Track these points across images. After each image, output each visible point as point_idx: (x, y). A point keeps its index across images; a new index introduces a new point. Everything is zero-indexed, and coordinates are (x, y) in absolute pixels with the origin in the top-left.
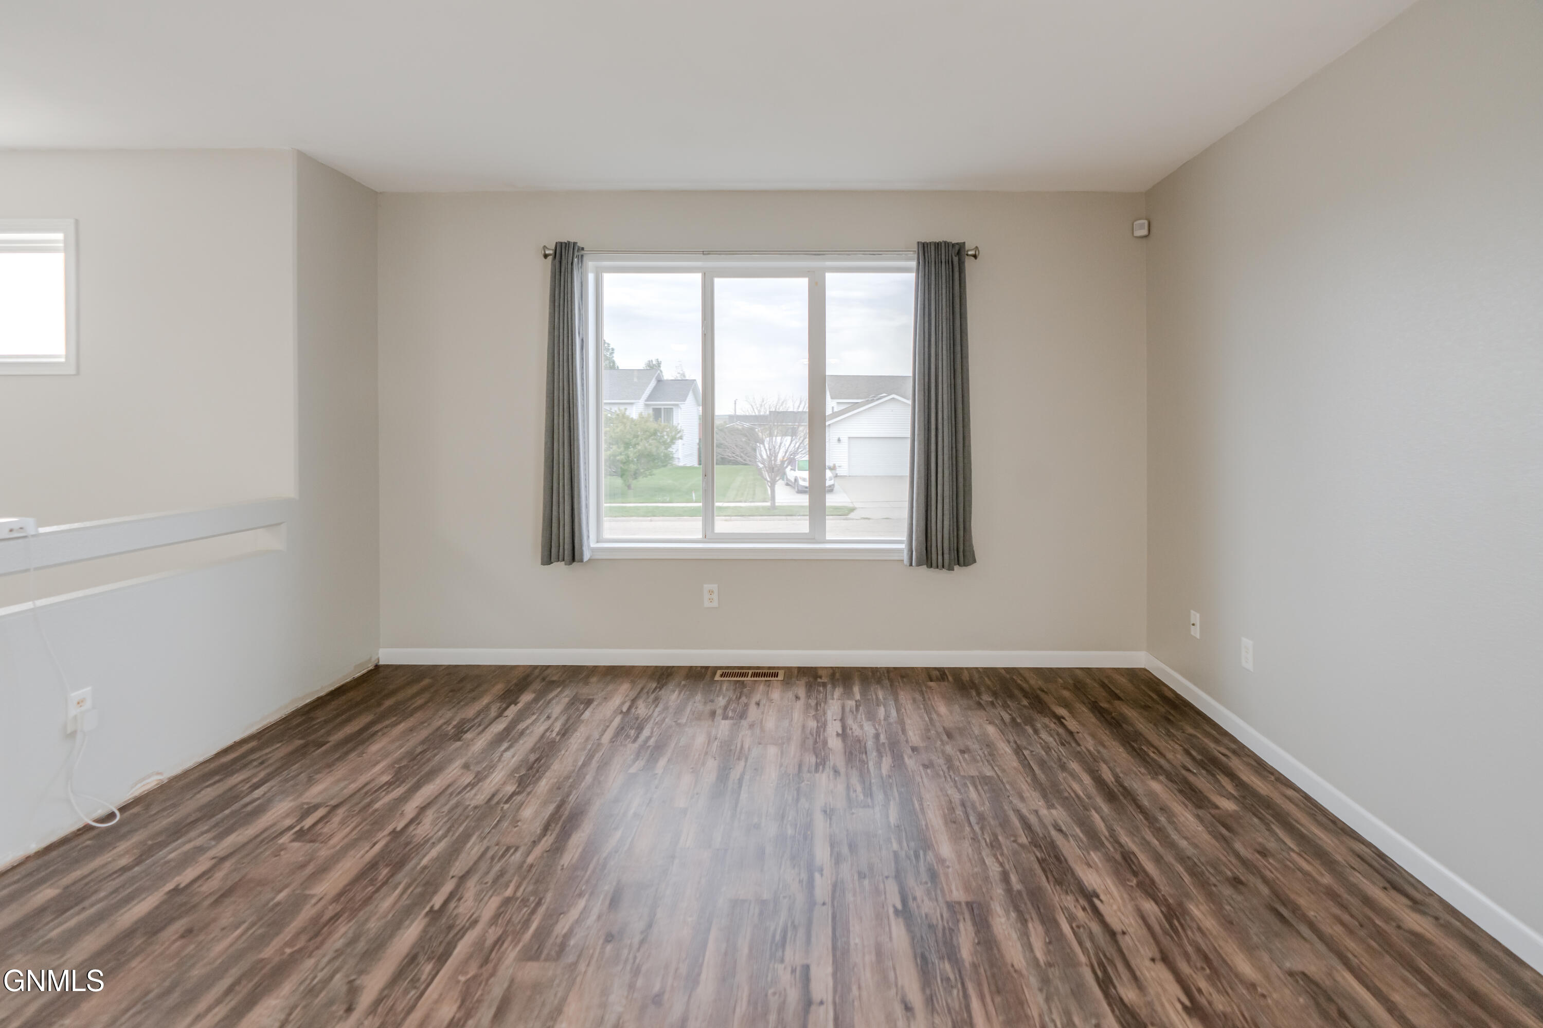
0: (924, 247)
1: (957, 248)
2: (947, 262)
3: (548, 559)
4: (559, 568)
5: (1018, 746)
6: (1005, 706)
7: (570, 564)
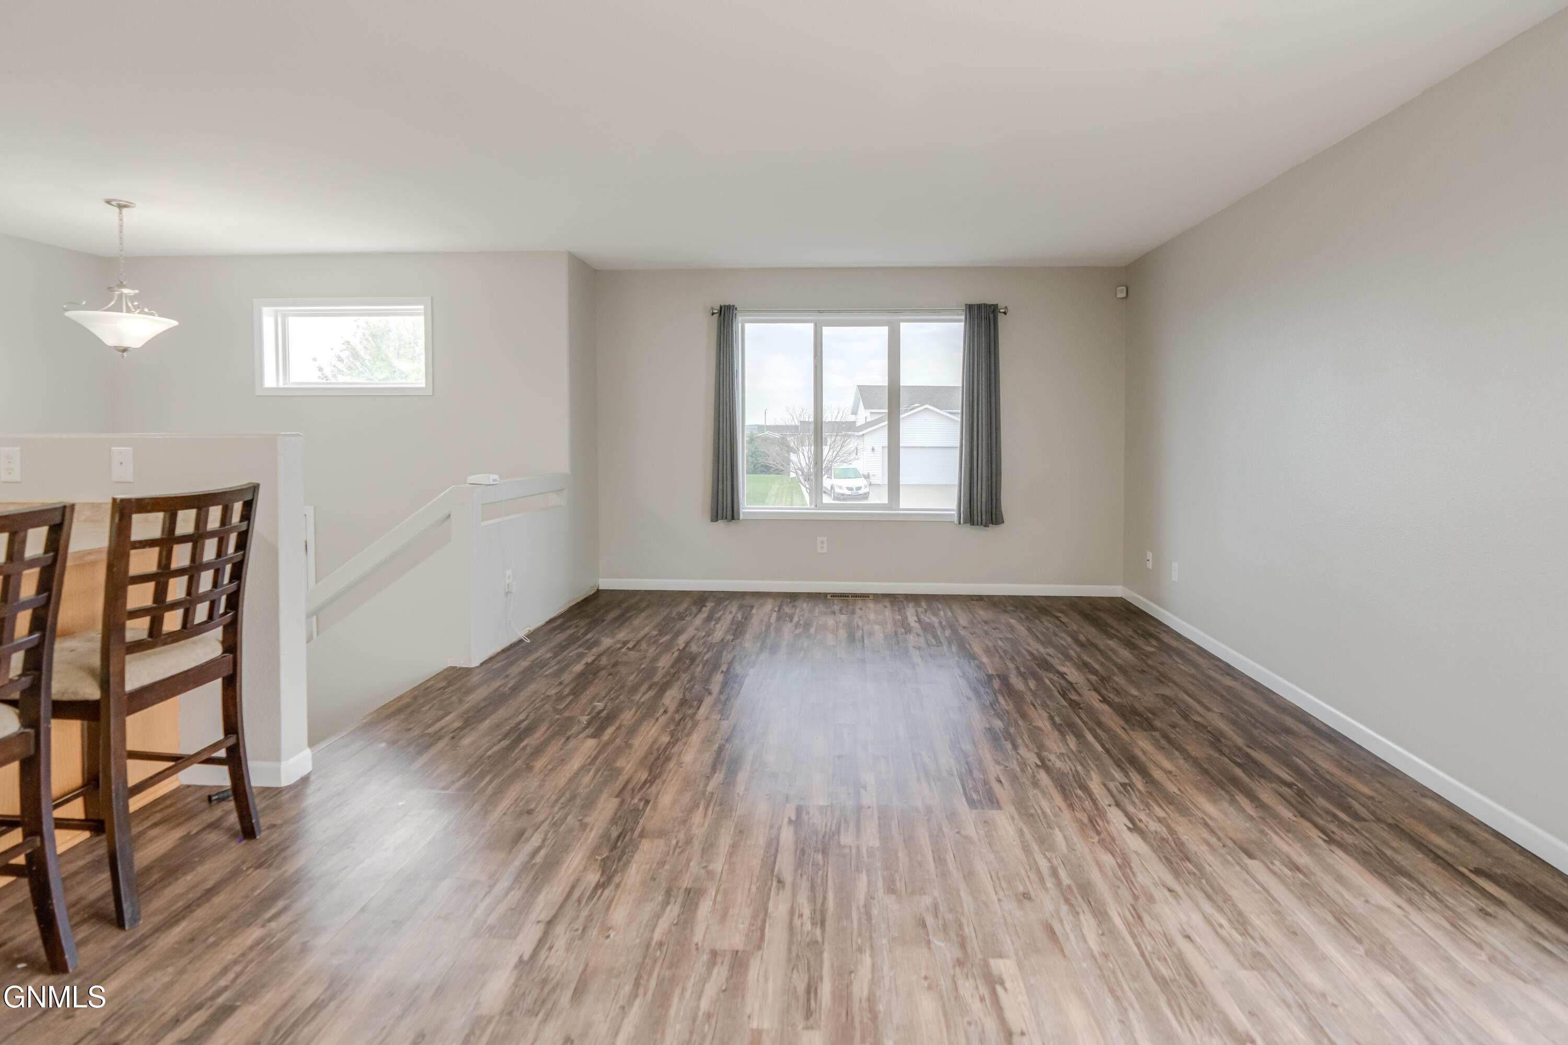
0: (970, 308)
1: (993, 307)
2: (986, 318)
3: (715, 517)
4: (721, 524)
5: (1029, 628)
6: (1022, 612)
7: (731, 521)
